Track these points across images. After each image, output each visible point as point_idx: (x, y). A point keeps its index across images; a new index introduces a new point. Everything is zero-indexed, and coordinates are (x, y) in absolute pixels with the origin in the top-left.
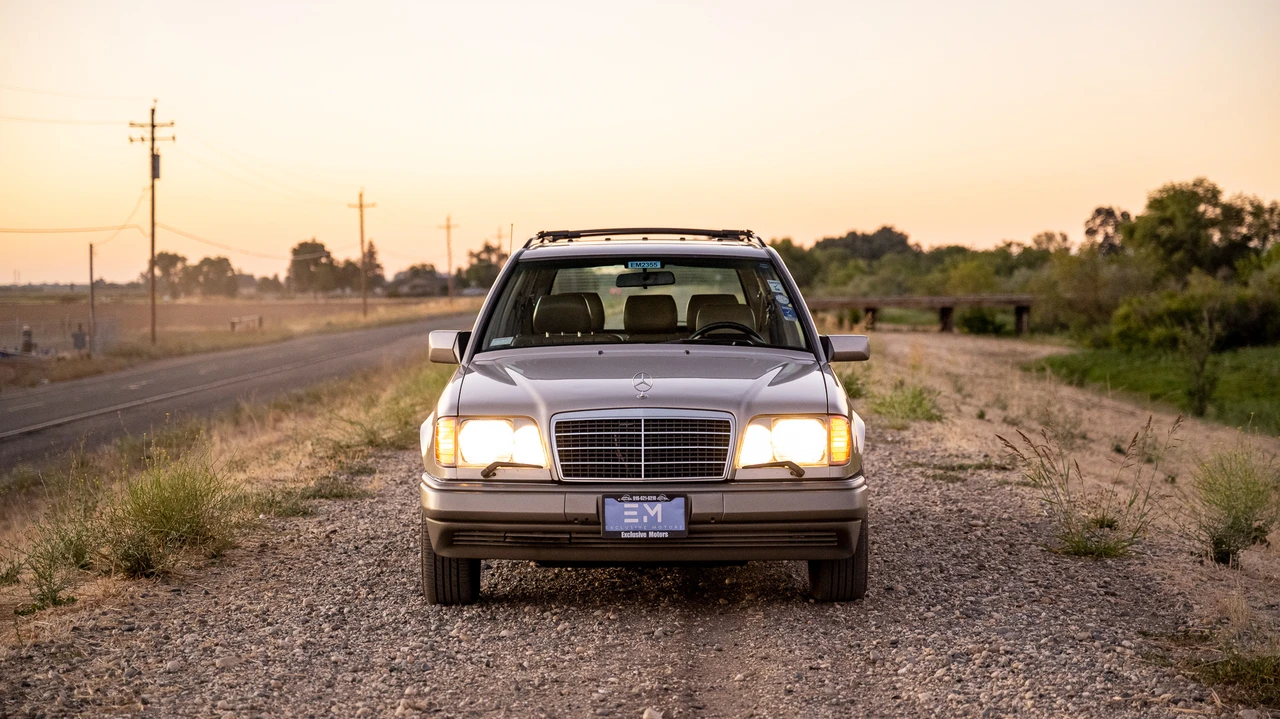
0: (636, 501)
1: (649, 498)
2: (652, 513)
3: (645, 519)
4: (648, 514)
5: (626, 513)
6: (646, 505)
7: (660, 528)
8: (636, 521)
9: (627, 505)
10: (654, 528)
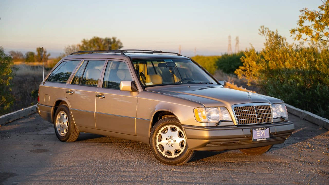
0: (259, 130)
1: (262, 129)
2: (263, 133)
3: (261, 135)
4: (262, 134)
5: (257, 134)
6: (261, 131)
7: (264, 137)
8: (259, 136)
9: (257, 131)
10: (263, 137)
